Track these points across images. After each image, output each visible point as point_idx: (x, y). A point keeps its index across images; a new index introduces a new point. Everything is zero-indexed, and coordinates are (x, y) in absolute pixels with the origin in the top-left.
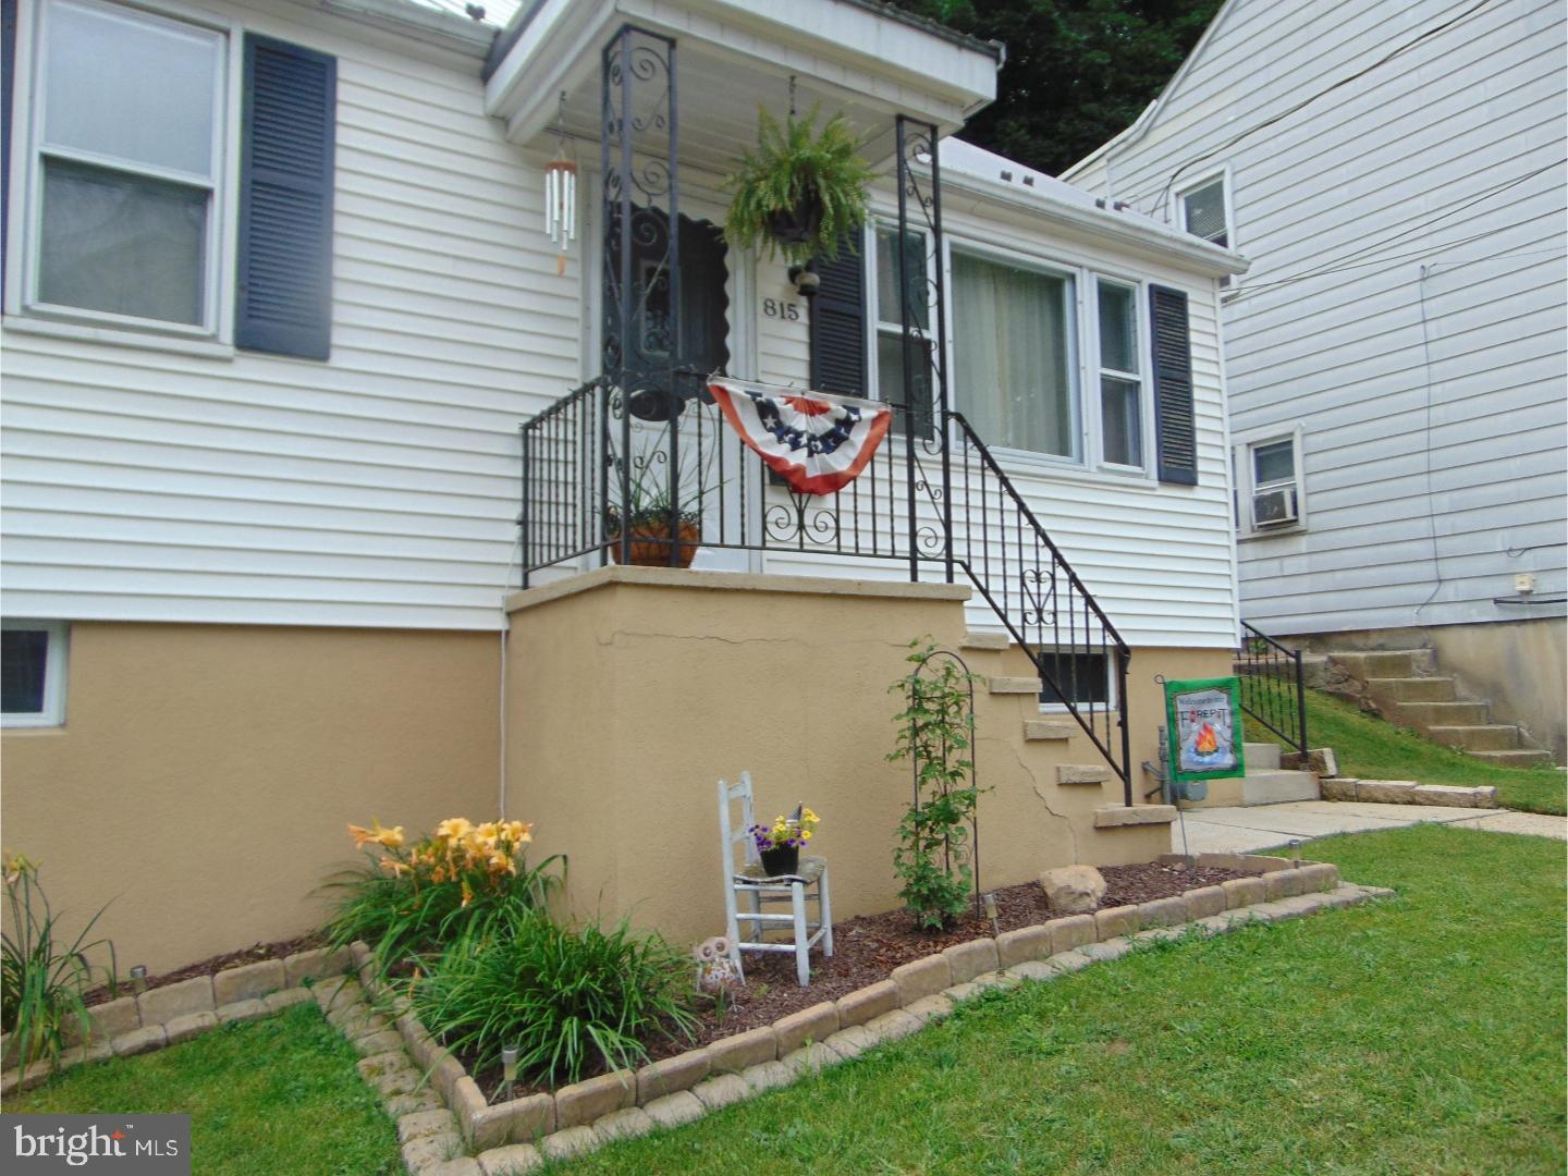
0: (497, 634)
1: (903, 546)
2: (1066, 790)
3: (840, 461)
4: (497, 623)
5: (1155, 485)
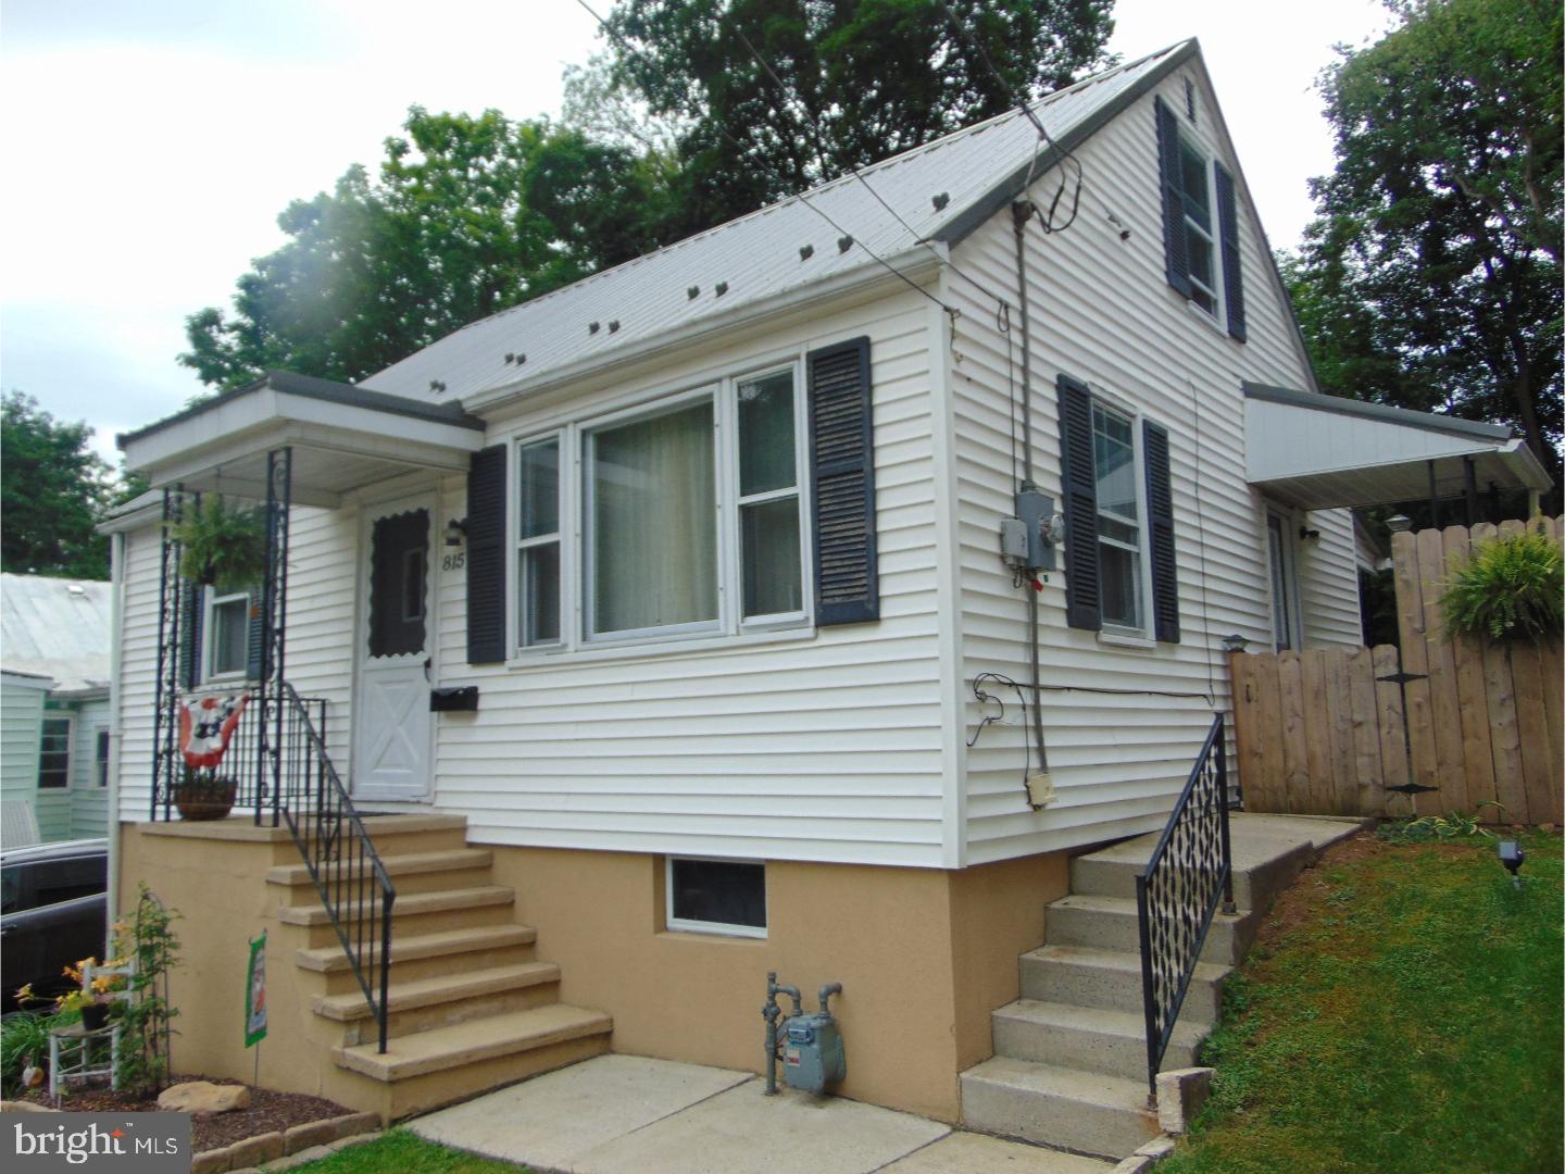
5: (809, 632)
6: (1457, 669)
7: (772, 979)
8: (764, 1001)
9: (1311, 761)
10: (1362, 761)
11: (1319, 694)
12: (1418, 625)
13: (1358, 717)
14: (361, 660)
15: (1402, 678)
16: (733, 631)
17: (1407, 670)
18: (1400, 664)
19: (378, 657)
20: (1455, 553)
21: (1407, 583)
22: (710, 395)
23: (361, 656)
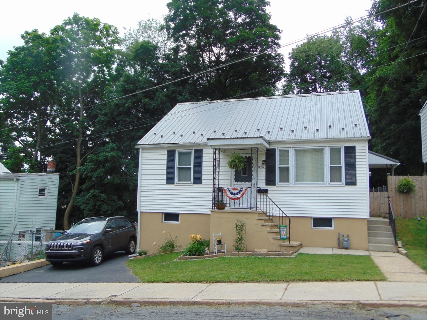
0: (210, 214)
1: (249, 206)
2: (274, 240)
3: (239, 196)
4: (210, 213)
5: (344, 186)
6: (396, 196)
7: (339, 233)
8: (338, 236)
9: (374, 208)
10: (382, 209)
11: (376, 199)
12: (391, 189)
13: (382, 203)
14: (232, 183)
15: (388, 197)
16: (328, 184)
17: (389, 196)
18: (388, 195)
19: (238, 182)
20: (397, 179)
21: (390, 183)
22: (324, 148)
23: (233, 181)
